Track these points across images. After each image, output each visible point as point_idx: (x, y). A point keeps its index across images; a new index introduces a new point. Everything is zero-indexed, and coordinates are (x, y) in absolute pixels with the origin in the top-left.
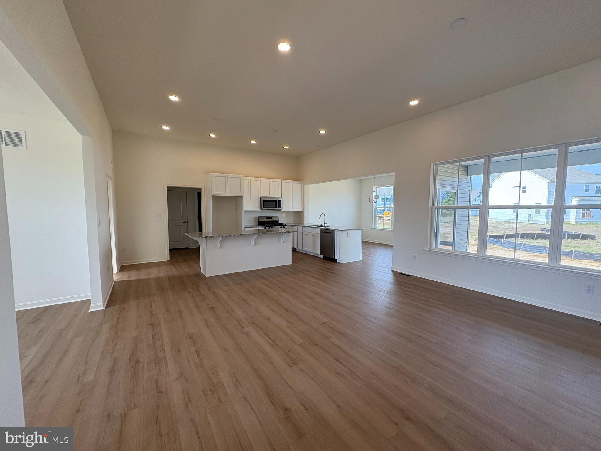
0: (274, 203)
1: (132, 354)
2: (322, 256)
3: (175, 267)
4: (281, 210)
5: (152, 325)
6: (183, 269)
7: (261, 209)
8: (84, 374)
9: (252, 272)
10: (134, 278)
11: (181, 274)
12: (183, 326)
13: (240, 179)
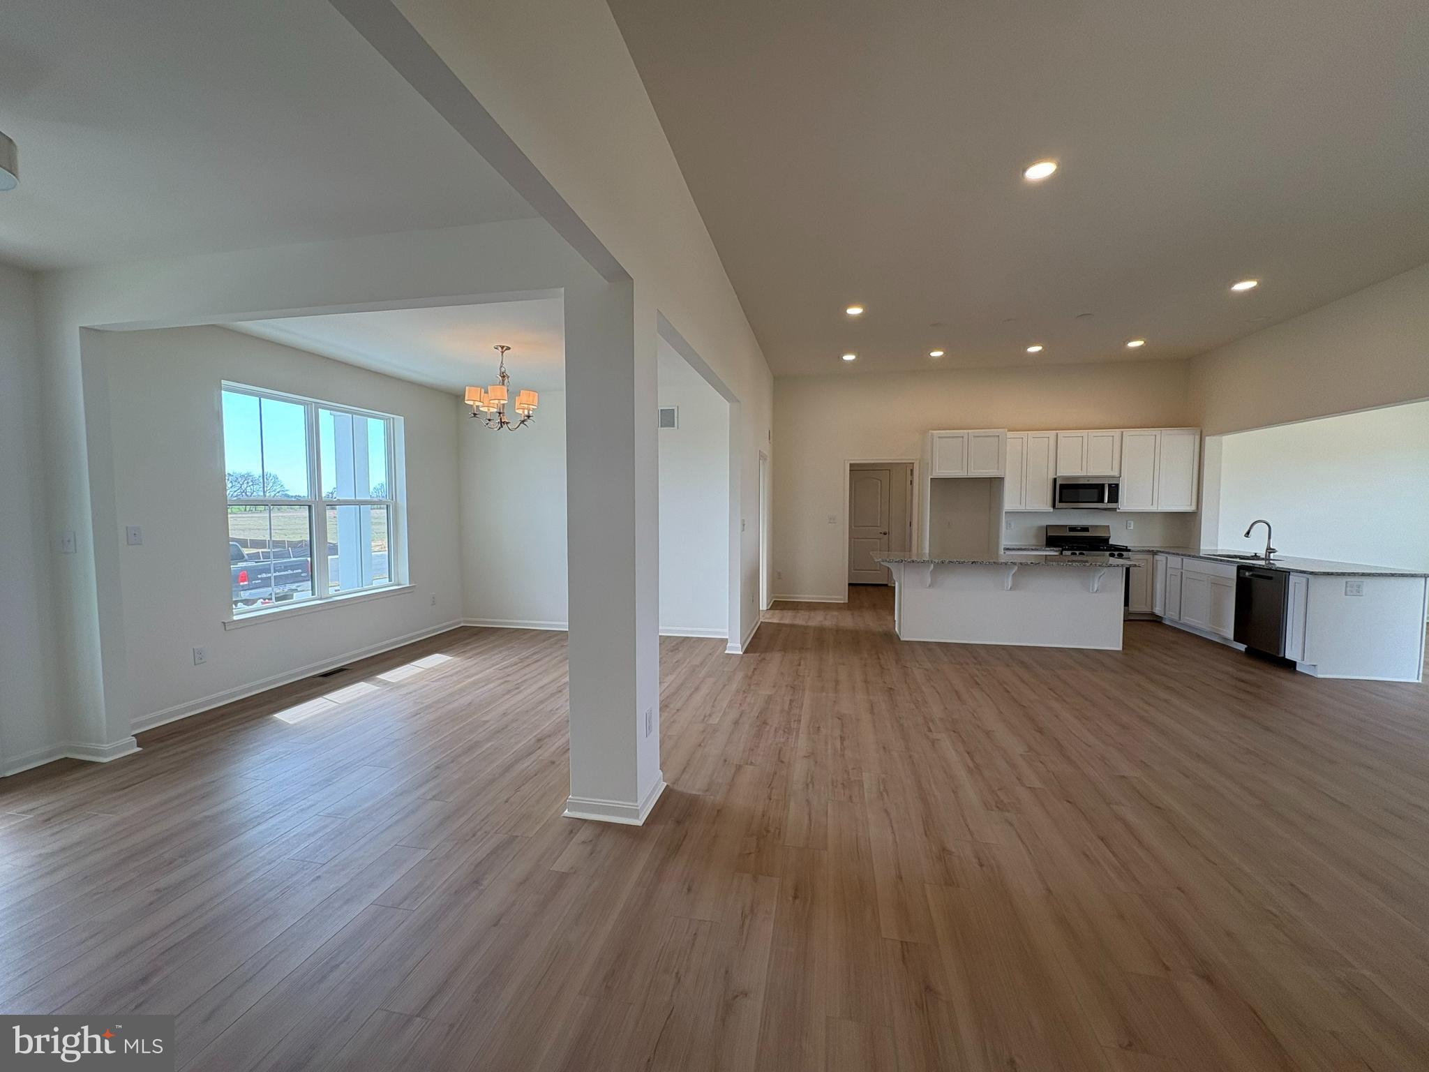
0: (1095, 492)
1: (761, 713)
2: (1242, 647)
3: (852, 614)
4: (1118, 511)
5: (793, 688)
6: (867, 621)
7: (1054, 506)
8: (710, 715)
9: (1003, 649)
10: (787, 621)
11: (858, 628)
12: (835, 702)
13: (996, 439)
